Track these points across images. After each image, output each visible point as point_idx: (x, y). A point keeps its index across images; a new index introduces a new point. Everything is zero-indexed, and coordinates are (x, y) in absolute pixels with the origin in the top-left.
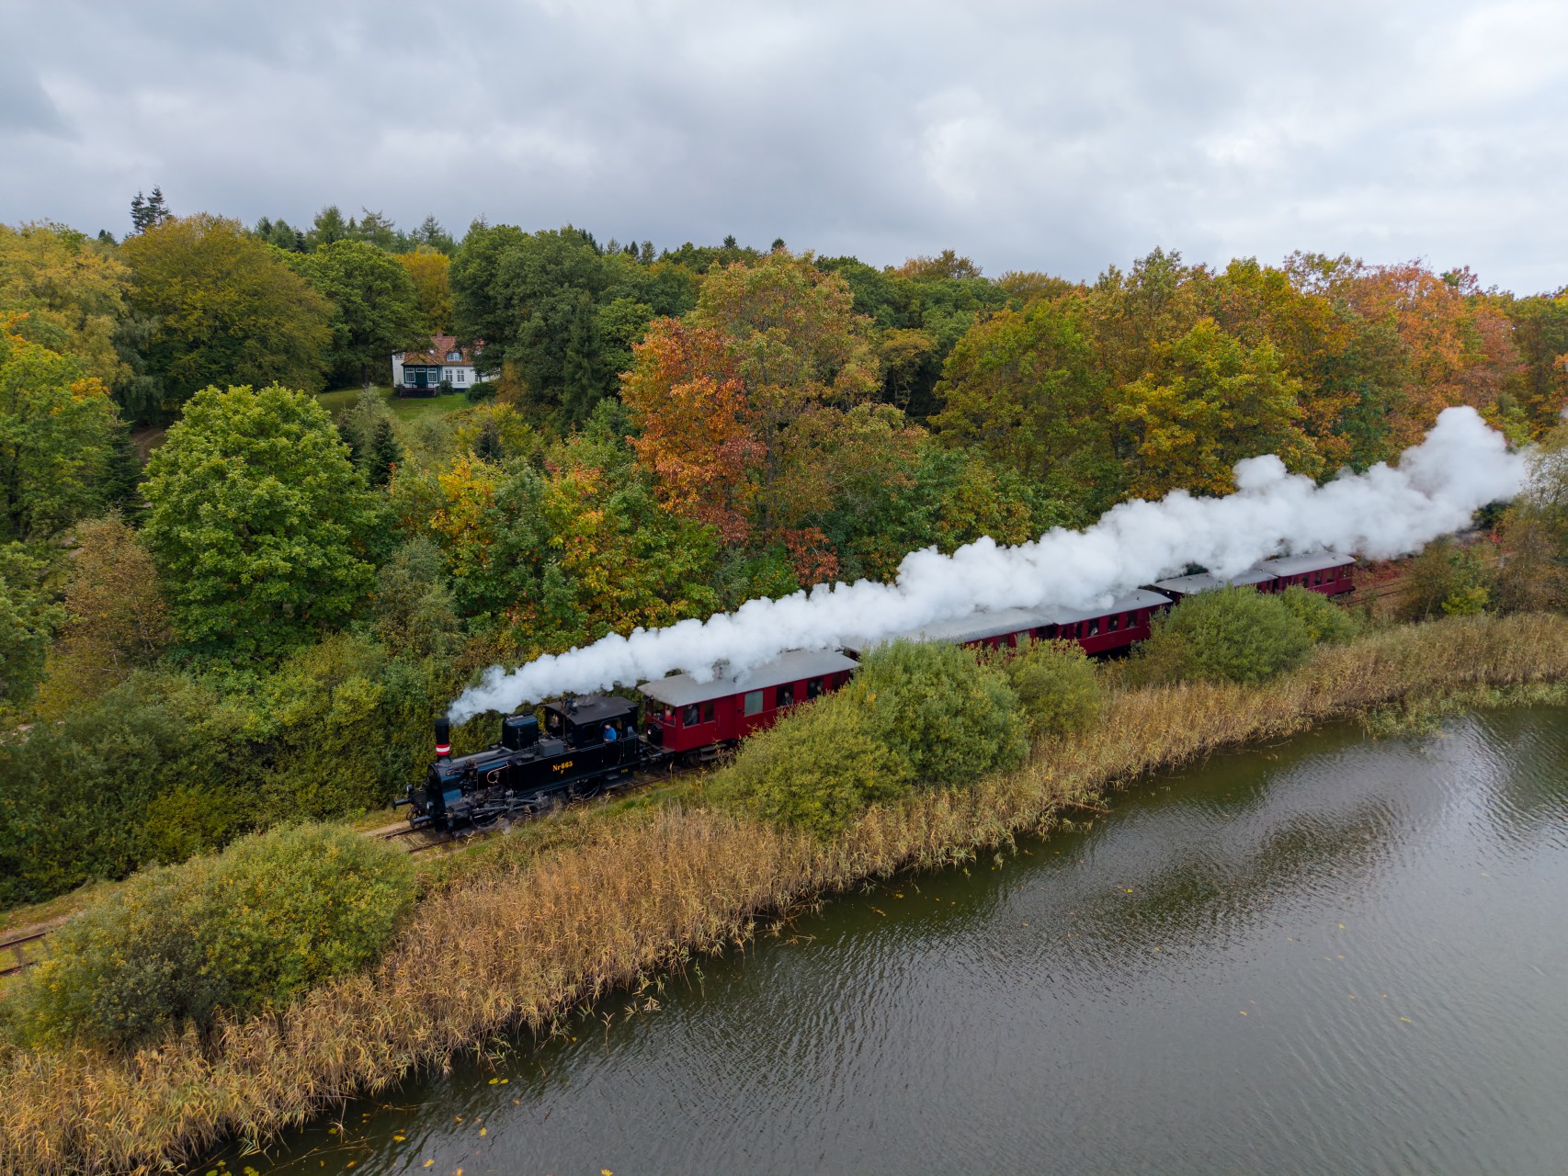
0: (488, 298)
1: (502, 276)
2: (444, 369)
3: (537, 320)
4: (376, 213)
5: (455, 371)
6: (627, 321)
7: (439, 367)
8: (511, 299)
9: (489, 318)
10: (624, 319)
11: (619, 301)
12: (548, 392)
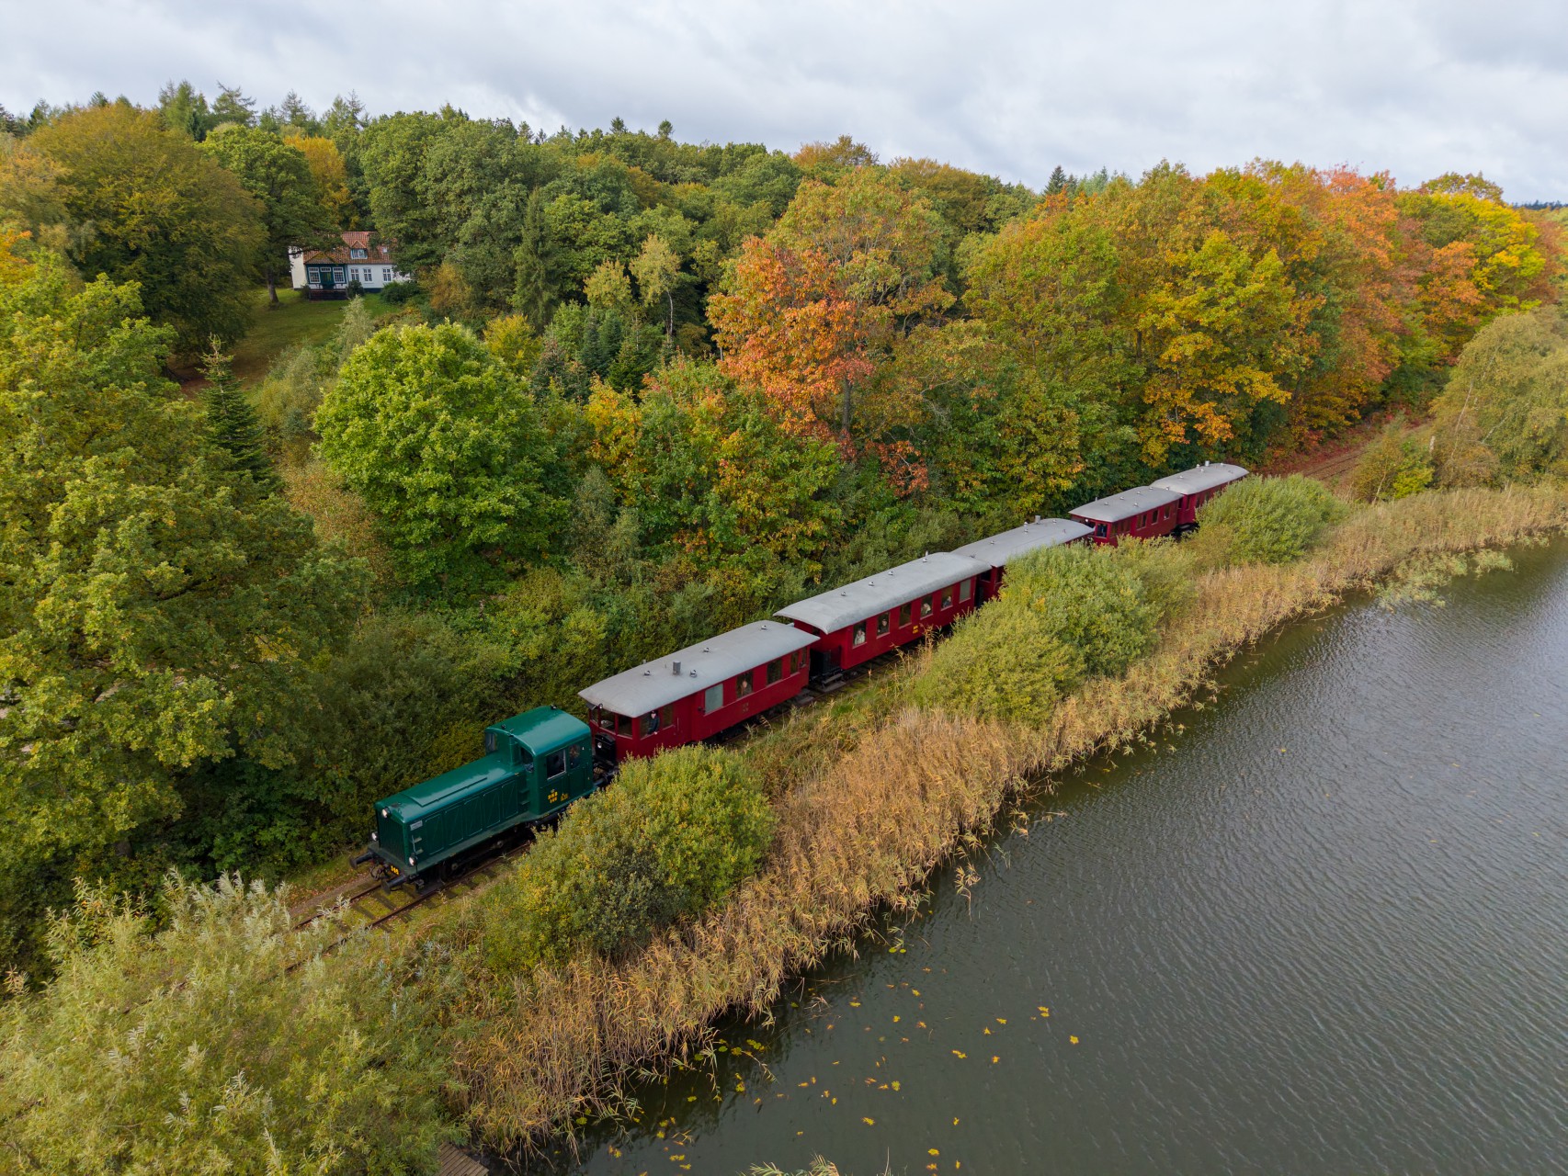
0: (412, 193)
1: (431, 169)
2: (350, 267)
3: (477, 218)
4: (234, 89)
5: (361, 269)
6: (574, 221)
7: (344, 265)
8: (446, 193)
9: (415, 214)
10: (571, 217)
11: (563, 198)
12: (491, 294)
